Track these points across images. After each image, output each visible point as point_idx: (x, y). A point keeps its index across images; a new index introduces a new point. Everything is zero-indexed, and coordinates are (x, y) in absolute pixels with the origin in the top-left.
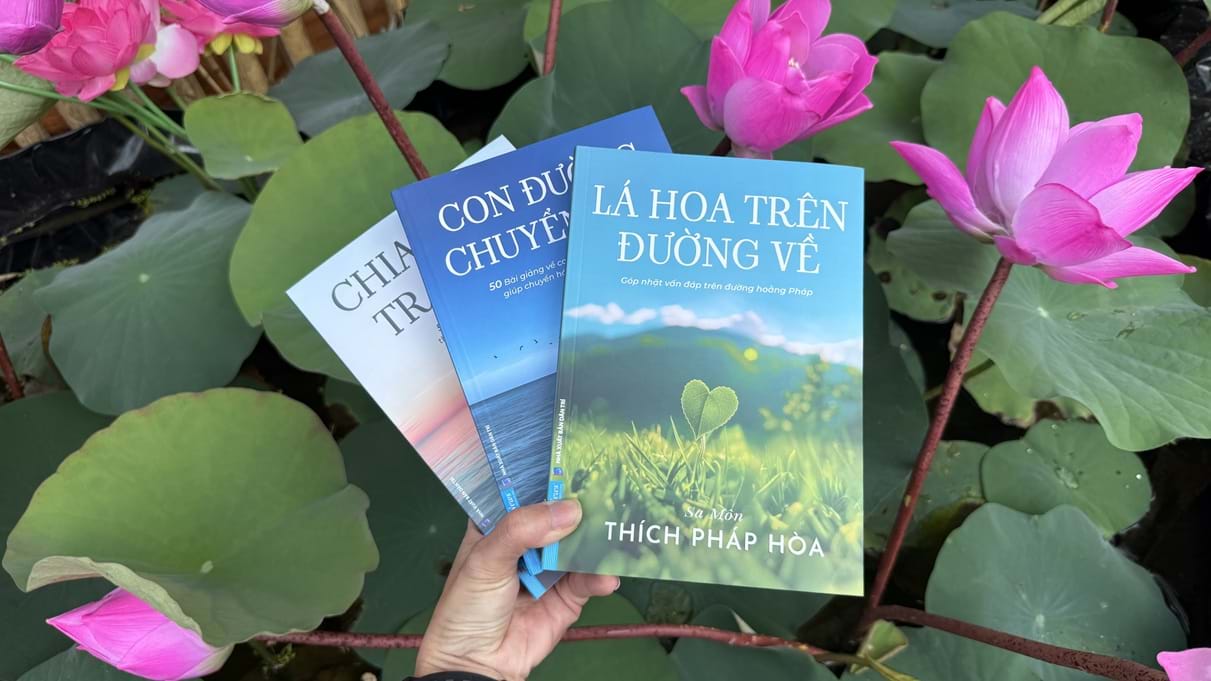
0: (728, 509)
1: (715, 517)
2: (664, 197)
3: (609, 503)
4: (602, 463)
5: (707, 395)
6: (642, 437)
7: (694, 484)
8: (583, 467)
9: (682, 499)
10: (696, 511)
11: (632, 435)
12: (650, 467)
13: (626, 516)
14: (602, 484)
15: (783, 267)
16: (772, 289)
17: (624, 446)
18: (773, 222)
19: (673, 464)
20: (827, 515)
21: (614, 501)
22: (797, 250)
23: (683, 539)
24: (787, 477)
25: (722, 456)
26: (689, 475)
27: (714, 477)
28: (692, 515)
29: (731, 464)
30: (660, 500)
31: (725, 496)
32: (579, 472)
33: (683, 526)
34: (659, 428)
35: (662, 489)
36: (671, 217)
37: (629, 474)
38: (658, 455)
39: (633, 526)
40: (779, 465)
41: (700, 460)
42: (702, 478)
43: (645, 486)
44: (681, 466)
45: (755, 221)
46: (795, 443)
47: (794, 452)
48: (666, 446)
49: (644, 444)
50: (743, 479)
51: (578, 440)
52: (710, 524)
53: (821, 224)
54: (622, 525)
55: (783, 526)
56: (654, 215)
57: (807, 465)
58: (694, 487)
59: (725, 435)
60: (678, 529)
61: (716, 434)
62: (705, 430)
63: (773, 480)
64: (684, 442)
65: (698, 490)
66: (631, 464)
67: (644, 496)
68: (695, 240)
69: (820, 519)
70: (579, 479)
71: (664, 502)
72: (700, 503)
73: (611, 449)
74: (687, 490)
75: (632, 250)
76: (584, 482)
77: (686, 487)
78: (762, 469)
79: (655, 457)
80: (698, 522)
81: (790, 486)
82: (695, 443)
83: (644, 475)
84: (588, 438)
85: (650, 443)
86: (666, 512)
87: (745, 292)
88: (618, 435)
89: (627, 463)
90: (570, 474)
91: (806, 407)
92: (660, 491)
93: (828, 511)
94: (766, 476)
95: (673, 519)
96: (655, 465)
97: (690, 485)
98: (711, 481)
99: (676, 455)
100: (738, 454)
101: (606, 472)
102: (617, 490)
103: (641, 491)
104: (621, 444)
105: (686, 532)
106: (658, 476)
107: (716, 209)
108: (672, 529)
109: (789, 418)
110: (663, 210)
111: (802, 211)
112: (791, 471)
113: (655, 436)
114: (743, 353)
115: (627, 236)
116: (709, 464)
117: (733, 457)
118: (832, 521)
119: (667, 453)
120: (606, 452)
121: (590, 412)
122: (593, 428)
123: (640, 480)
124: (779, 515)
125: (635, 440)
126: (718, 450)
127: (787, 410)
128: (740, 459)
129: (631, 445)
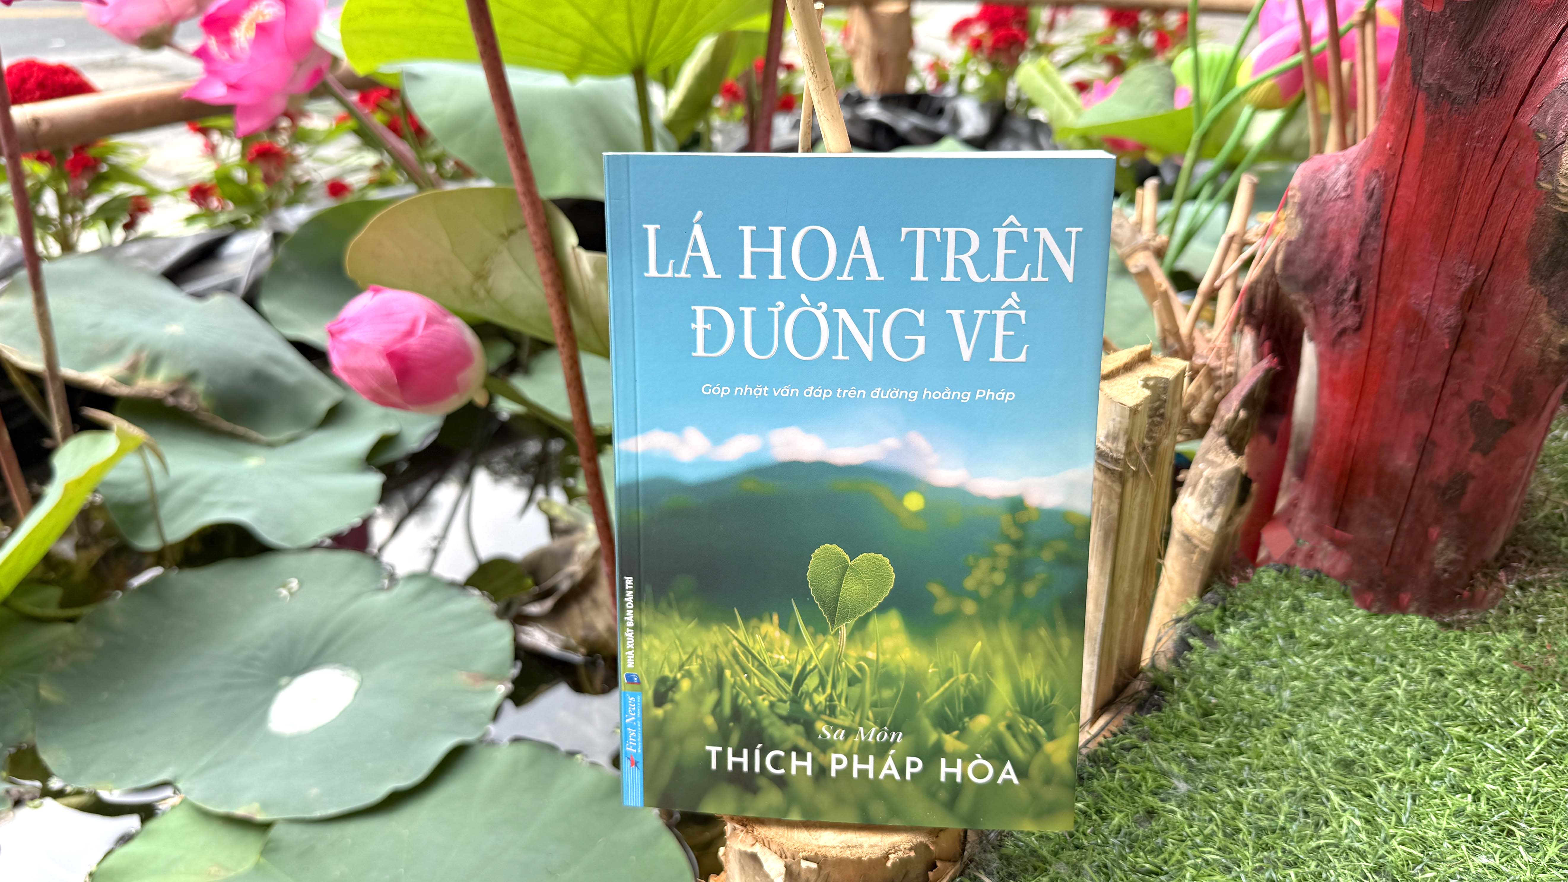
0: (882, 726)
1: (863, 738)
2: (762, 238)
3: (710, 721)
4: (694, 667)
5: (846, 567)
6: (751, 630)
7: (831, 696)
8: (667, 672)
9: (814, 715)
10: (834, 731)
11: (736, 627)
12: (766, 672)
13: (735, 738)
14: (697, 696)
15: (966, 354)
16: (948, 395)
17: (726, 643)
18: (950, 276)
19: (799, 668)
20: (1025, 730)
21: (716, 719)
22: (990, 320)
23: (817, 767)
24: (968, 680)
25: (871, 655)
26: (822, 684)
27: (859, 685)
28: (829, 736)
29: (884, 665)
30: (781, 717)
31: (875, 709)
32: (663, 680)
33: (816, 751)
34: (775, 618)
35: (785, 702)
36: (777, 274)
37: (735, 682)
38: (776, 656)
39: (745, 751)
40: (956, 663)
41: (839, 661)
42: (842, 686)
43: (761, 698)
44: (812, 671)
45: (919, 276)
46: (981, 633)
47: (979, 644)
48: (787, 642)
49: (755, 641)
50: (902, 685)
51: (657, 636)
52: (855, 749)
53: (1033, 273)
54: (730, 751)
55: (962, 747)
56: (748, 274)
57: (998, 662)
58: (830, 698)
59: (875, 625)
60: (809, 755)
61: (863, 622)
62: (845, 617)
63: (947, 685)
64: (813, 636)
65: (837, 703)
66: (737, 667)
67: (758, 712)
68: (819, 314)
69: (1015, 736)
70: (663, 689)
71: (788, 720)
72: (840, 720)
73: (707, 648)
74: (820, 703)
75: (715, 338)
76: (670, 693)
77: (820, 699)
78: (930, 671)
79: (771, 658)
80: (839, 746)
81: (973, 692)
82: (830, 638)
83: (757, 683)
84: (671, 632)
85: (764, 638)
86: (792, 733)
87: (903, 401)
88: (715, 628)
89: (732, 668)
90: (649, 682)
91: (998, 578)
92: (780, 704)
93: (1027, 724)
94: (937, 680)
95: (802, 742)
96: (771, 669)
97: (825, 695)
98: (856, 690)
99: (803, 656)
100: (896, 651)
101: (701, 680)
102: (719, 703)
103: (754, 705)
104: (721, 639)
105: (821, 758)
106: (778, 684)
107: (852, 256)
108: (801, 755)
109: (975, 596)
110: (762, 263)
111: (1001, 251)
112: (975, 671)
113: (771, 629)
114: (900, 499)
115: (705, 311)
116: (852, 667)
117: (888, 656)
118: (1033, 738)
119: (790, 652)
120: (699, 652)
121: (672, 595)
122: (677, 619)
123: (752, 691)
124: (956, 733)
125: (741, 634)
126: (865, 647)
127: (969, 583)
128: (898, 657)
129: (735, 643)
